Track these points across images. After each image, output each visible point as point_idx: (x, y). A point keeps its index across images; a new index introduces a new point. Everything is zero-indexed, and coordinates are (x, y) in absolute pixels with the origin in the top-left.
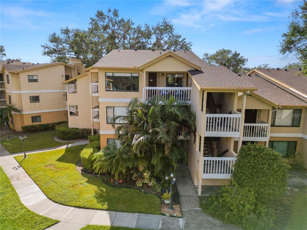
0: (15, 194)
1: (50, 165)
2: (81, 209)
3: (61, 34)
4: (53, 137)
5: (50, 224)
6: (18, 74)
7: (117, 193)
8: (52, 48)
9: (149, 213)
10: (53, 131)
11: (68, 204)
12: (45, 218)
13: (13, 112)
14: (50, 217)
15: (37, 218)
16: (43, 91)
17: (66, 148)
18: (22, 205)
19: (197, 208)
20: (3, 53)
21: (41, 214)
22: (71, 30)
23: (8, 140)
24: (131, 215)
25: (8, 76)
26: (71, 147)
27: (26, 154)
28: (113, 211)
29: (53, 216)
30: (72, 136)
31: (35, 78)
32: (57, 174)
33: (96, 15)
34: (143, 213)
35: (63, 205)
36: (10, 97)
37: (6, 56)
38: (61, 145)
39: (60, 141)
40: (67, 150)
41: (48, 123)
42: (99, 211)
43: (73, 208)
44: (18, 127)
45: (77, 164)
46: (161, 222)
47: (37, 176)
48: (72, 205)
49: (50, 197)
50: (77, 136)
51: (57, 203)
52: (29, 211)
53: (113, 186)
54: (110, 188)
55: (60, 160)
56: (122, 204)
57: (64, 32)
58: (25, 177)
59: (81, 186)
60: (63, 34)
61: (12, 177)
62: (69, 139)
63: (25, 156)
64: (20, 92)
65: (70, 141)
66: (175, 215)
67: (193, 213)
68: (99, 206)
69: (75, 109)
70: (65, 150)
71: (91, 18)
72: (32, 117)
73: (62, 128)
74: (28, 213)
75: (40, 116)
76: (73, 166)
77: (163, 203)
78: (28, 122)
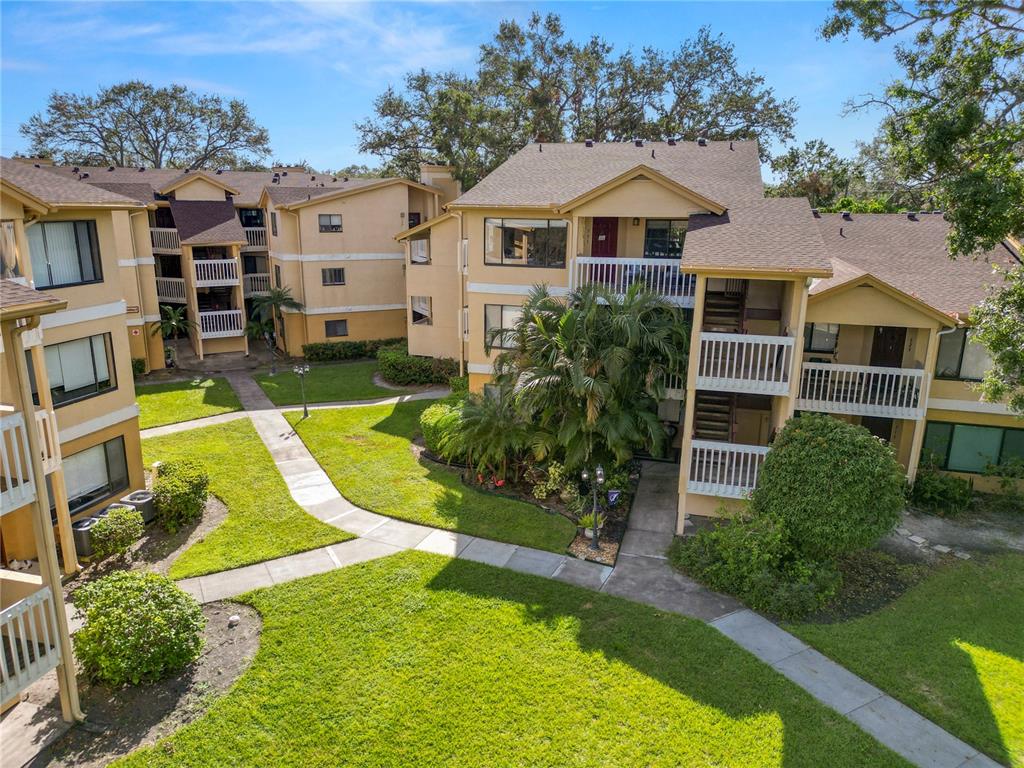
0: (280, 482)
1: (357, 437)
2: (402, 523)
3: (406, 89)
4: (372, 377)
5: (339, 538)
6: (296, 211)
7: (486, 504)
8: (385, 130)
9: (542, 549)
10: (373, 362)
11: (379, 511)
12: (335, 529)
13: (283, 309)
14: (342, 528)
15: (318, 526)
16: (354, 256)
17: (397, 404)
18: (292, 501)
19: (658, 554)
20: (265, 146)
21: (325, 522)
22: (433, 76)
23: (271, 375)
24: (502, 546)
25: (273, 215)
26: (409, 402)
27: (308, 409)
28: (467, 534)
29: (350, 528)
30: (415, 375)
31: (335, 221)
32: (367, 457)
33: (498, 36)
34: (528, 545)
35: (371, 511)
36: (278, 268)
37: (272, 156)
38: (387, 395)
39: (386, 386)
40: (399, 408)
41: (363, 339)
42: (438, 531)
43: (388, 519)
44: (295, 348)
45: (413, 441)
46: (562, 566)
47: (325, 454)
48: (387, 513)
49: (346, 495)
50: (427, 377)
51: (358, 506)
52: (305, 514)
53: (480, 491)
54: (473, 495)
55: (378, 428)
56: (489, 524)
57: (414, 82)
58: (302, 454)
59: (412, 483)
60: (413, 92)
61: (277, 453)
62: (408, 384)
63: (306, 414)
64: (300, 258)
65: (408, 389)
66: (598, 559)
67: (644, 563)
68: (440, 521)
69: (427, 307)
70: (394, 407)
71: (483, 47)
72: (328, 324)
73: (391, 355)
74: (303, 517)
75: (345, 321)
76: (405, 442)
77: (580, 534)
78: (317, 336)
